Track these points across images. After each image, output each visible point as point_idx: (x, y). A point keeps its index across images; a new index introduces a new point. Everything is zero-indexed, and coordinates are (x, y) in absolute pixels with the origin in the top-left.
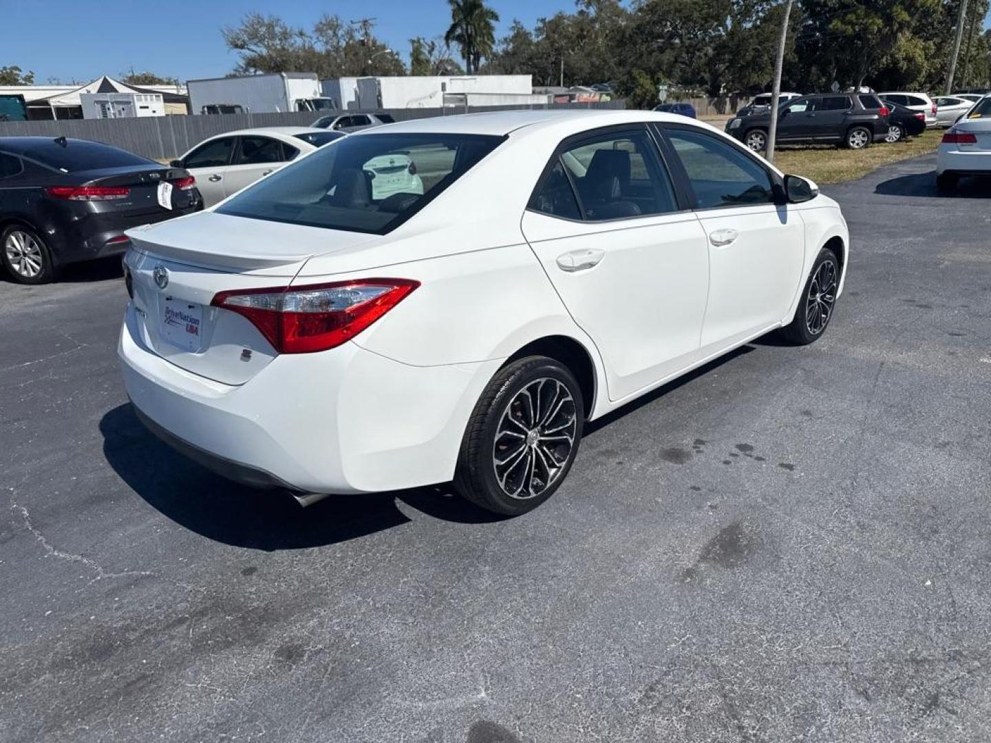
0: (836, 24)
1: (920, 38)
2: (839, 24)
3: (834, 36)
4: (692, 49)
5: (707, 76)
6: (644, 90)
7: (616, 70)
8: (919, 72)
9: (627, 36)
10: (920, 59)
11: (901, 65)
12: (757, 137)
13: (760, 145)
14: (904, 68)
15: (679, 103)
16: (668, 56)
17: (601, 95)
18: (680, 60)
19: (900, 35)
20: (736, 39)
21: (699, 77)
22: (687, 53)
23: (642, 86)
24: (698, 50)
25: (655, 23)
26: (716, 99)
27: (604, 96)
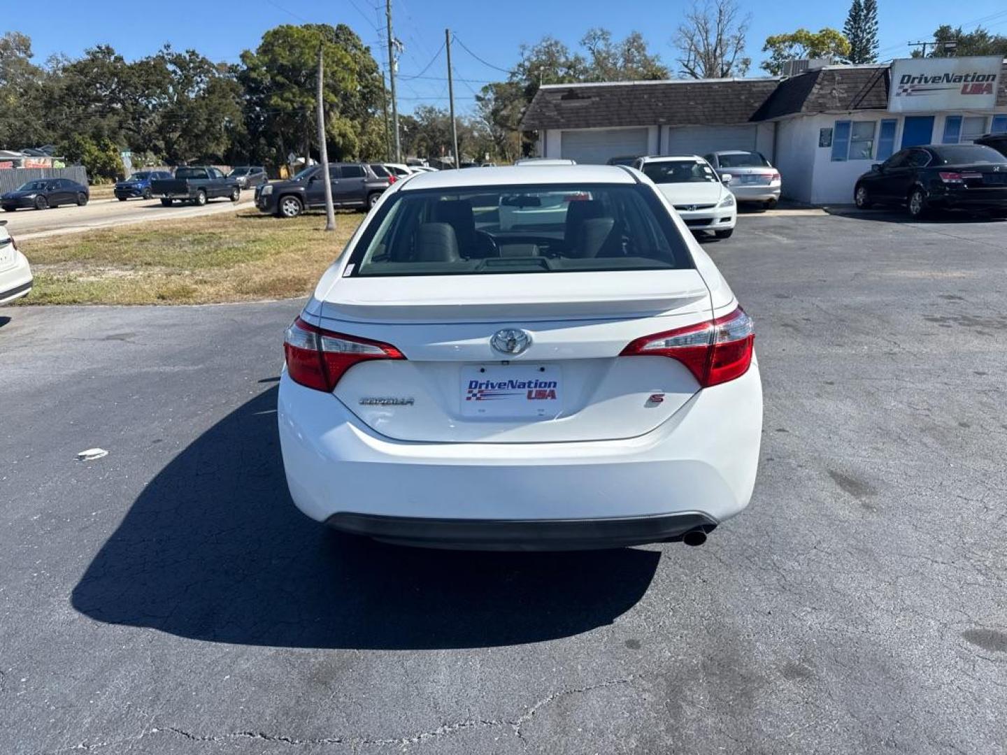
0: (275, 100)
1: (346, 117)
2: (279, 100)
3: (277, 111)
4: (138, 115)
5: (161, 144)
6: (93, 157)
7: (45, 134)
8: (354, 147)
9: (57, 97)
10: (351, 136)
11: (337, 140)
12: (291, 202)
13: (296, 210)
14: (341, 142)
15: (138, 171)
16: (111, 121)
17: (53, 161)
18: (124, 125)
19: (332, 114)
20: (185, 107)
21: (151, 145)
22: (133, 119)
23: (89, 152)
24: (143, 117)
25: (88, 85)
26: (177, 167)
27: (57, 161)
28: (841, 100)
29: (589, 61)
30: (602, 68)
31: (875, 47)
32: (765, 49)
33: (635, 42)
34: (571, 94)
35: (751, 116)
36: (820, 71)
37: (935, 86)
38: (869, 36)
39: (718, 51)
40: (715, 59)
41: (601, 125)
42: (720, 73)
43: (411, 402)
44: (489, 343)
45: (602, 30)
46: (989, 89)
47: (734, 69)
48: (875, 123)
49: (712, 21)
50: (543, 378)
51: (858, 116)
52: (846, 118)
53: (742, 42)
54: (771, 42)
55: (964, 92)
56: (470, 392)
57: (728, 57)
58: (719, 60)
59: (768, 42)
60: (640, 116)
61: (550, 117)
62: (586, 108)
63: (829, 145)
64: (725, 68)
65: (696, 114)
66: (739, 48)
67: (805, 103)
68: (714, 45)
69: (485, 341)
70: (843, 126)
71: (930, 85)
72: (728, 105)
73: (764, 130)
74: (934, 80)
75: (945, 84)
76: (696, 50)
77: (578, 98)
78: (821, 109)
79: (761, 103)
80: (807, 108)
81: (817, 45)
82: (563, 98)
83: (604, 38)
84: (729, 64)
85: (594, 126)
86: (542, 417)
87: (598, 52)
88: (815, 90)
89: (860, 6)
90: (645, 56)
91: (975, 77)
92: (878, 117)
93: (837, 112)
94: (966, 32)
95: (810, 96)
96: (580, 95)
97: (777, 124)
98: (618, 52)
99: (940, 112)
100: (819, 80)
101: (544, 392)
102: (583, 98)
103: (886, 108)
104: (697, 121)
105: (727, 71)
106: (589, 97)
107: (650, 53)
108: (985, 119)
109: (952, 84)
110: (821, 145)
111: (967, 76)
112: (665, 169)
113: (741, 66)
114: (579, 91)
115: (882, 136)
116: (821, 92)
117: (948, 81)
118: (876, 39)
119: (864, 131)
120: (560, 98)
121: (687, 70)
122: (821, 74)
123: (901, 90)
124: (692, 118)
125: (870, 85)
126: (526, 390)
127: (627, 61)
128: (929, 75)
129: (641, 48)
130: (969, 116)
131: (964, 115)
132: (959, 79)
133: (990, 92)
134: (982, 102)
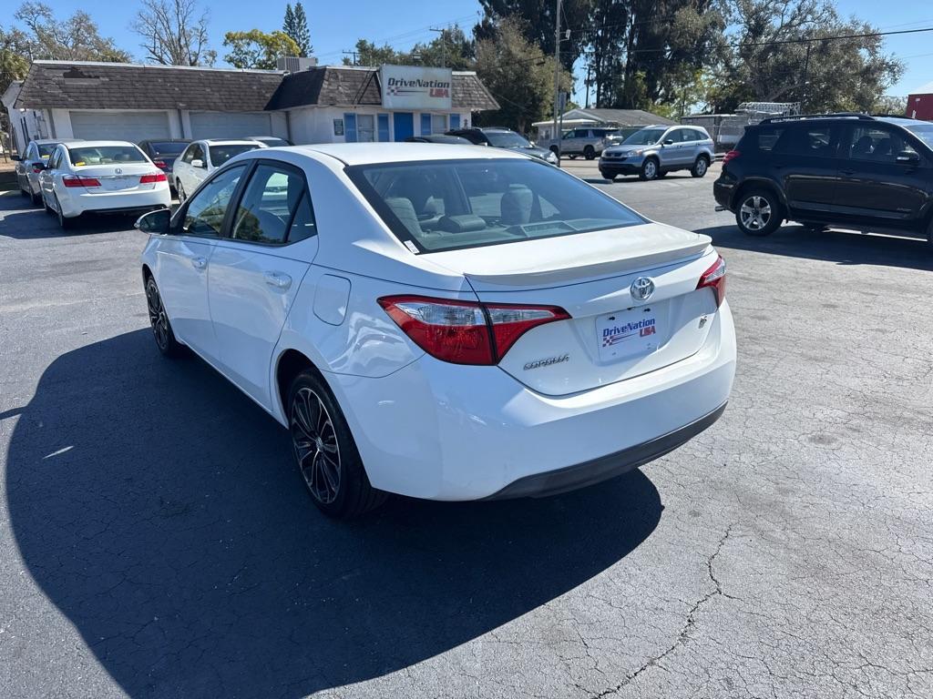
28: (347, 95)
29: (32, 37)
30: (48, 45)
31: (311, 52)
32: (225, 44)
33: (81, 22)
34: (74, 72)
35: (265, 105)
36: (325, 69)
37: (411, 89)
38: (304, 42)
39: (183, 42)
40: (181, 48)
41: (117, 106)
42: (188, 62)
43: (566, 358)
44: (629, 292)
45: (40, 5)
46: (446, 93)
47: (201, 60)
48: (372, 116)
49: (171, 11)
50: (648, 317)
51: (360, 111)
52: (351, 111)
53: (204, 35)
54: (230, 38)
55: (431, 95)
56: (604, 340)
57: (194, 47)
58: (185, 49)
59: (228, 36)
60: (157, 99)
61: (52, 95)
62: (97, 88)
63: (342, 134)
64: (193, 58)
65: (214, 100)
66: (203, 41)
67: (320, 97)
68: (177, 35)
69: (627, 291)
70: (350, 117)
71: (408, 88)
72: (243, 94)
73: (277, 118)
74: (412, 83)
75: (417, 88)
76: (160, 39)
77: (85, 77)
78: (332, 102)
79: (272, 94)
80: (323, 100)
81: (272, 45)
82: (66, 75)
83: (44, 14)
84: (197, 55)
85: (110, 107)
86: (651, 350)
87: (40, 27)
88: (325, 85)
89: (292, 14)
90: (97, 38)
91: (437, 84)
92: (374, 111)
93: (345, 105)
94: (378, 47)
95: (322, 91)
96: (86, 74)
97: (287, 114)
98: (67, 30)
99: (418, 110)
100: (326, 77)
101: (648, 329)
102: (90, 77)
103: (380, 104)
104: (217, 108)
105: (196, 61)
106: (98, 77)
107: (103, 34)
108: (445, 117)
109: (422, 89)
110: (336, 134)
111: (431, 82)
112: (220, 152)
113: (210, 58)
114: (82, 70)
115: (379, 128)
116: (331, 88)
117: (420, 86)
118: (310, 44)
119: (366, 123)
120: (62, 75)
121: (154, 56)
122: (327, 73)
123: (389, 91)
124: (212, 104)
125: (365, 84)
126: (638, 330)
127: (78, 40)
128: (407, 79)
129: (90, 29)
130: (435, 113)
131: (432, 113)
132: (426, 84)
133: (447, 96)
134: (443, 104)
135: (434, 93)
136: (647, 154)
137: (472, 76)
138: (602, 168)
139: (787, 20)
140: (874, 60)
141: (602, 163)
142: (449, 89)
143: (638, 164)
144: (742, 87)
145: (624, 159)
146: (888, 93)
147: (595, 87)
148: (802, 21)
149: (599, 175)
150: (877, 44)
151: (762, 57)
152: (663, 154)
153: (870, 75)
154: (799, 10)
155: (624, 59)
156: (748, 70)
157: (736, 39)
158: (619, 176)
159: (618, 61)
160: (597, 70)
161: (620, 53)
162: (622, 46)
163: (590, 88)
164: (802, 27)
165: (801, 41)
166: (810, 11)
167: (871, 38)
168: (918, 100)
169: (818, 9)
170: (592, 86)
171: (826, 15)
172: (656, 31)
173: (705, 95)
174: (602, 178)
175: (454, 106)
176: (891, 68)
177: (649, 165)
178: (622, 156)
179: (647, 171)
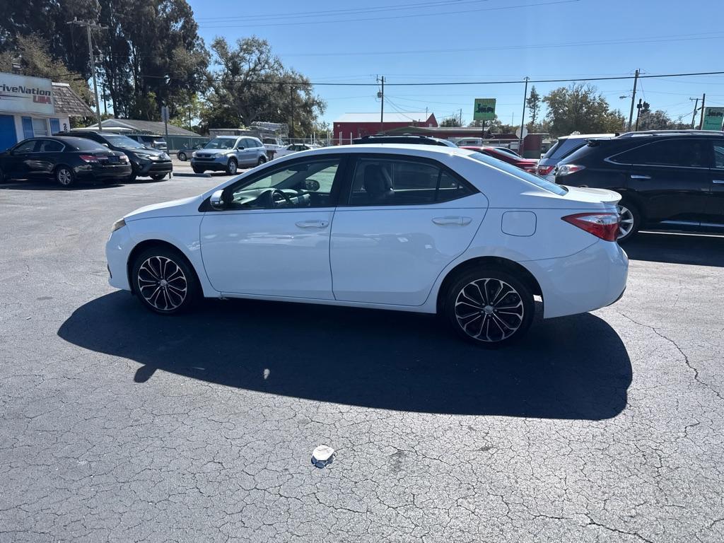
37: (14, 94)
46: (48, 101)
55: (34, 101)
71: (11, 93)
74: (14, 89)
75: (20, 94)
99: (18, 113)
108: (46, 120)
109: (25, 95)
111: (33, 90)
117: (23, 92)
130: (36, 117)
131: (31, 116)
132: (29, 91)
133: (50, 103)
134: (46, 109)
135: (37, 100)
136: (229, 156)
137: (67, 87)
138: (194, 166)
139: (252, 66)
140: (309, 98)
141: (194, 161)
142: (51, 97)
143: (225, 163)
144: (227, 109)
145: (213, 159)
146: (320, 120)
147: (111, 102)
148: (263, 68)
149: (191, 171)
150: (309, 88)
151: (240, 91)
152: (240, 156)
153: (307, 106)
154: (259, 60)
155: (132, 82)
156: (231, 99)
157: (219, 75)
158: (207, 172)
159: (127, 82)
160: (111, 89)
161: (128, 76)
162: (128, 71)
163: (107, 102)
164: (263, 72)
165: (264, 82)
166: (267, 62)
167: (306, 84)
168: (339, 126)
169: (271, 61)
170: (108, 100)
171: (276, 66)
172: (158, 63)
173: (199, 114)
174: (194, 173)
175: (56, 111)
176: (319, 104)
177: (231, 164)
178: (211, 157)
179: (231, 168)
